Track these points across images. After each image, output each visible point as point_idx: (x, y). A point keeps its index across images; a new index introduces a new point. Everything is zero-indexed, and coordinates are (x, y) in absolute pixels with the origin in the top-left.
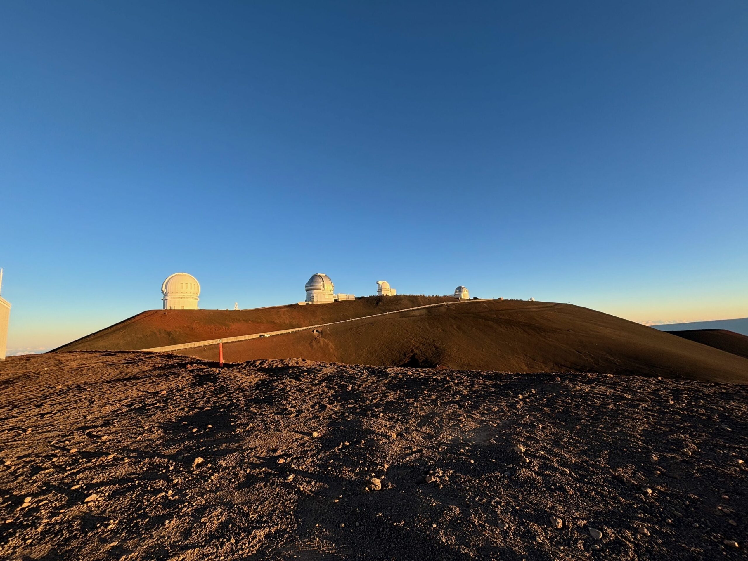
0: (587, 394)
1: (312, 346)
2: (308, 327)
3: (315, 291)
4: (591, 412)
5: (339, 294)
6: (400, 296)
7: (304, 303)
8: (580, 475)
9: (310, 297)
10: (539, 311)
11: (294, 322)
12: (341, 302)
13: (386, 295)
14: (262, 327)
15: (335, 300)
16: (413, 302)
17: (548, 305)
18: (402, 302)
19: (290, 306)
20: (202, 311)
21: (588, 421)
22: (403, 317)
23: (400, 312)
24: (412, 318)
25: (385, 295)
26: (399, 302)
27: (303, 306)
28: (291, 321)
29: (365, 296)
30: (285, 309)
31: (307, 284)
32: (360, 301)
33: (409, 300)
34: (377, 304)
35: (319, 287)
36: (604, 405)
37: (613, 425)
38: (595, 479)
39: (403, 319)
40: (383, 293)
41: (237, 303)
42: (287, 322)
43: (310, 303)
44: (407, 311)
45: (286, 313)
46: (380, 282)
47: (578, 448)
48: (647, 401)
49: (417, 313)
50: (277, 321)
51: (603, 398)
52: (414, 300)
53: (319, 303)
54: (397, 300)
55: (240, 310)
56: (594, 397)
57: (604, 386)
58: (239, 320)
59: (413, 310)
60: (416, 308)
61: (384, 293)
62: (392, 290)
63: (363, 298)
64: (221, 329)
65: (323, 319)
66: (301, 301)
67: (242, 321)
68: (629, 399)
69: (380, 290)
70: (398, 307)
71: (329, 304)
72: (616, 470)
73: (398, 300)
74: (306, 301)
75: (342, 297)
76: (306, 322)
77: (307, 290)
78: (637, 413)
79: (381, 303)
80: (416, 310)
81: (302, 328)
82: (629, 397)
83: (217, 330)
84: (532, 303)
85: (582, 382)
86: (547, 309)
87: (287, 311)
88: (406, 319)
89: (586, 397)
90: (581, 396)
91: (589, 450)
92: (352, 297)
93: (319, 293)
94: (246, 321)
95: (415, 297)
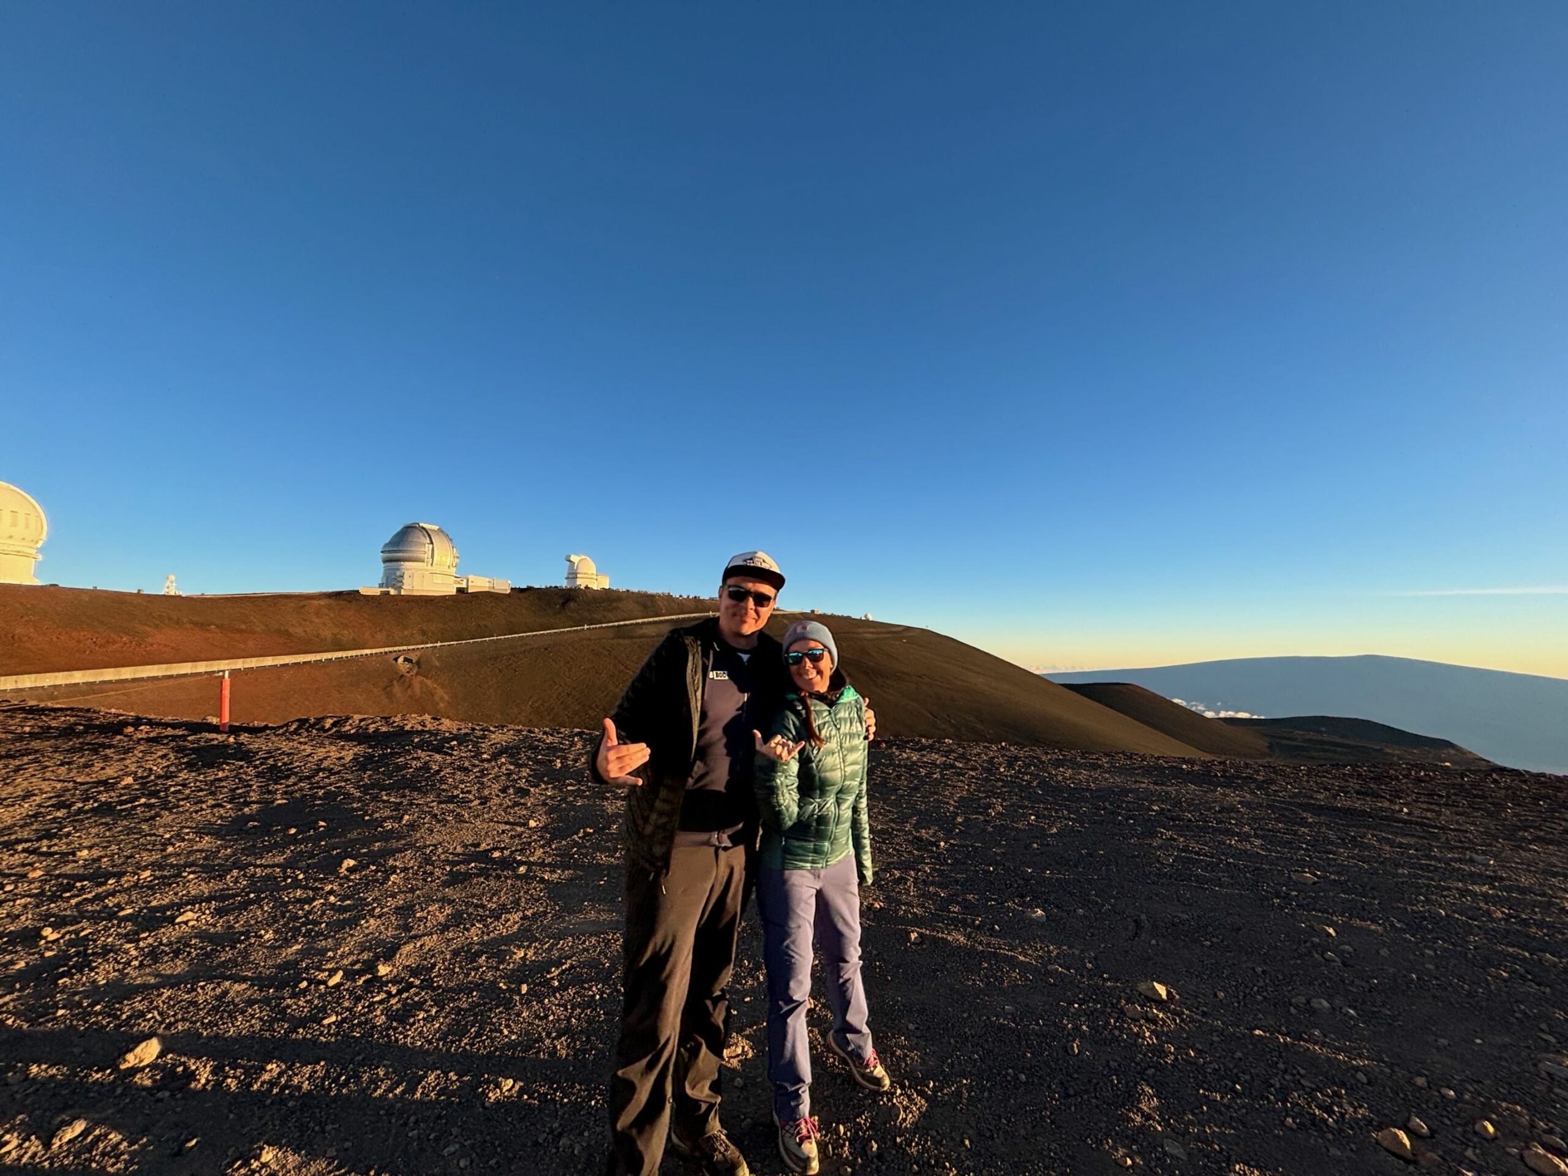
0: (914, 763)
1: (390, 695)
2: (382, 650)
3: (407, 564)
4: (912, 782)
5: (471, 577)
6: (617, 591)
7: (377, 592)
8: (883, 839)
9: (393, 578)
10: (877, 638)
11: (346, 635)
12: (476, 595)
13: (587, 587)
14: (251, 643)
15: (460, 591)
16: (645, 607)
17: (895, 629)
18: (620, 605)
19: (338, 595)
20: (51, 591)
21: (906, 791)
22: (619, 637)
23: (612, 626)
24: (638, 640)
25: (582, 587)
26: (615, 604)
27: (373, 597)
28: (336, 631)
29: (536, 586)
30: (322, 602)
31: (386, 545)
32: (522, 595)
33: (637, 603)
34: (563, 605)
35: (421, 556)
36: (929, 775)
37: (931, 793)
38: (897, 840)
39: (621, 641)
40: (579, 582)
41: (172, 578)
42: (327, 633)
43: (393, 592)
44: (631, 624)
45: (325, 611)
46: (574, 558)
47: (887, 816)
48: (977, 769)
49: (651, 631)
50: (299, 631)
51: (931, 768)
52: (647, 603)
53: (415, 593)
54: (609, 600)
55: (184, 594)
56: (921, 767)
57: (936, 753)
58: (178, 622)
59: (643, 623)
60: (651, 619)
61: (582, 583)
62: (599, 578)
63: (529, 589)
64: (114, 642)
65: (424, 633)
66: (370, 585)
67: (188, 626)
68: (959, 768)
69: (573, 575)
70: (610, 615)
71: (443, 598)
72: (918, 832)
73: (615, 600)
74: (381, 586)
75: (479, 583)
76: (379, 636)
77: (385, 561)
78: (962, 781)
79: (572, 605)
80: (650, 623)
81: (368, 652)
82: (961, 765)
83: (101, 646)
84: (866, 623)
85: (912, 749)
86: (889, 635)
87: (330, 608)
88: (627, 641)
89: (912, 766)
90: (906, 766)
91: (898, 818)
92: (503, 586)
93: (417, 570)
94: (203, 626)
95: (652, 597)
